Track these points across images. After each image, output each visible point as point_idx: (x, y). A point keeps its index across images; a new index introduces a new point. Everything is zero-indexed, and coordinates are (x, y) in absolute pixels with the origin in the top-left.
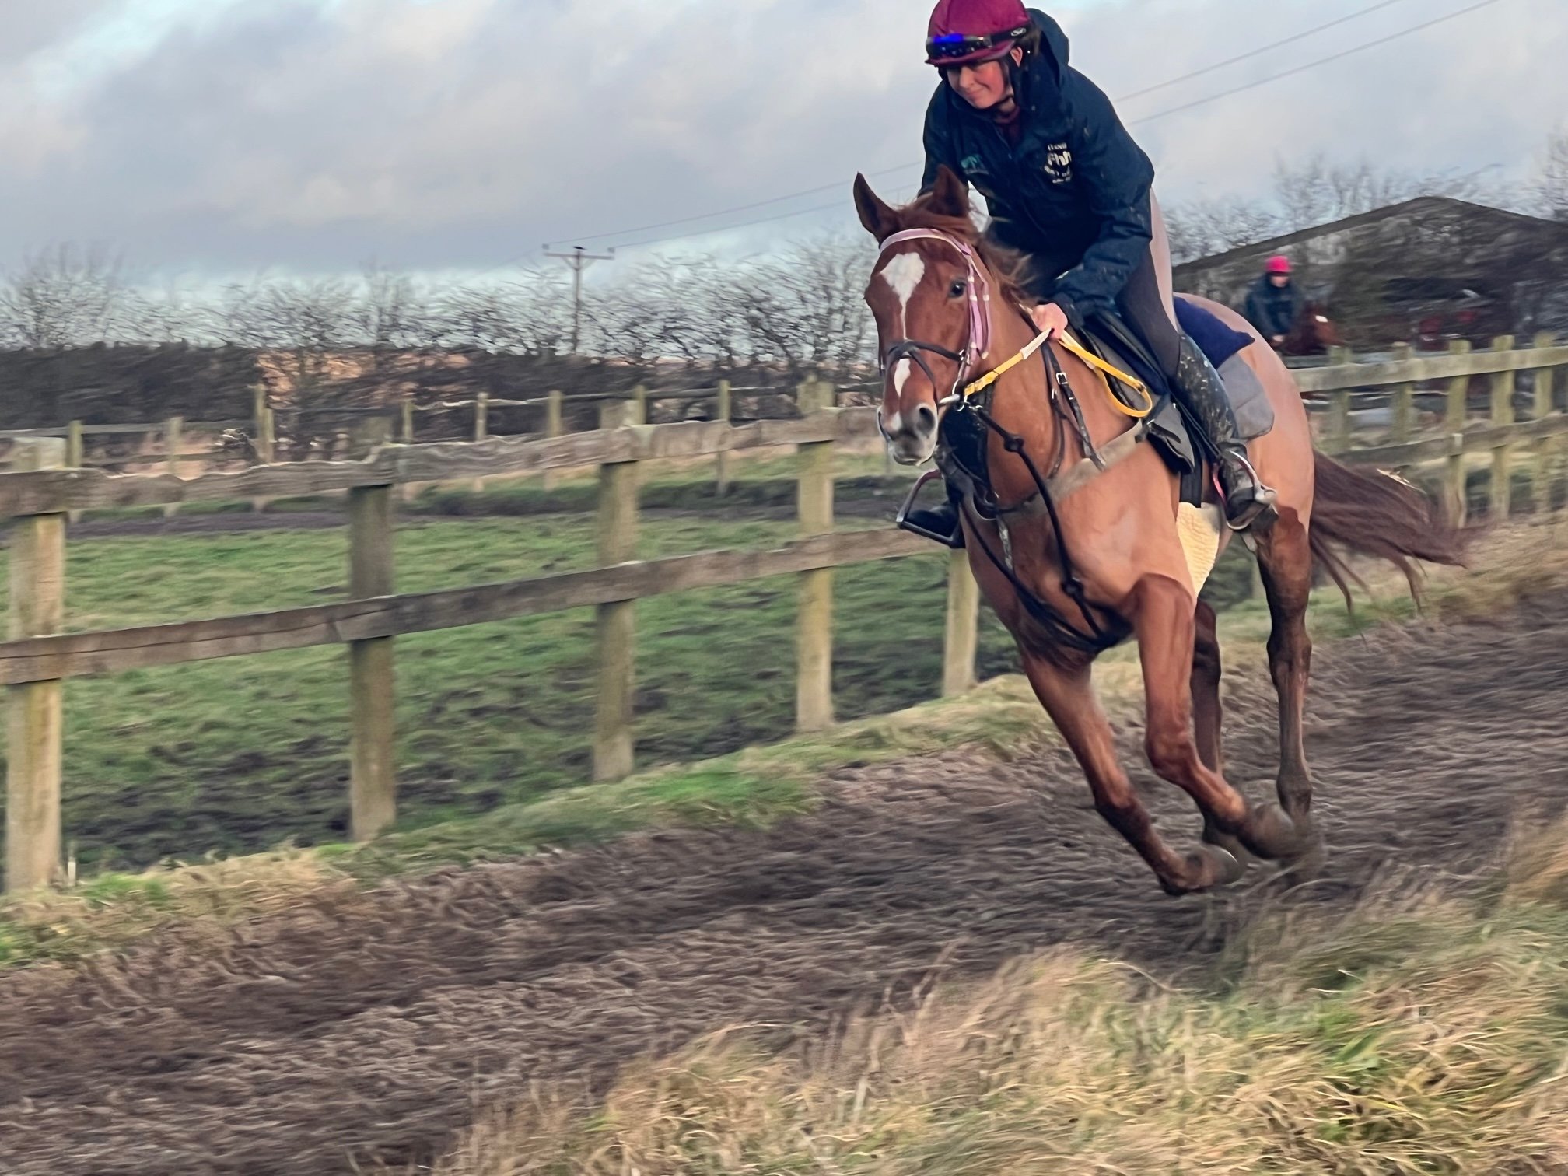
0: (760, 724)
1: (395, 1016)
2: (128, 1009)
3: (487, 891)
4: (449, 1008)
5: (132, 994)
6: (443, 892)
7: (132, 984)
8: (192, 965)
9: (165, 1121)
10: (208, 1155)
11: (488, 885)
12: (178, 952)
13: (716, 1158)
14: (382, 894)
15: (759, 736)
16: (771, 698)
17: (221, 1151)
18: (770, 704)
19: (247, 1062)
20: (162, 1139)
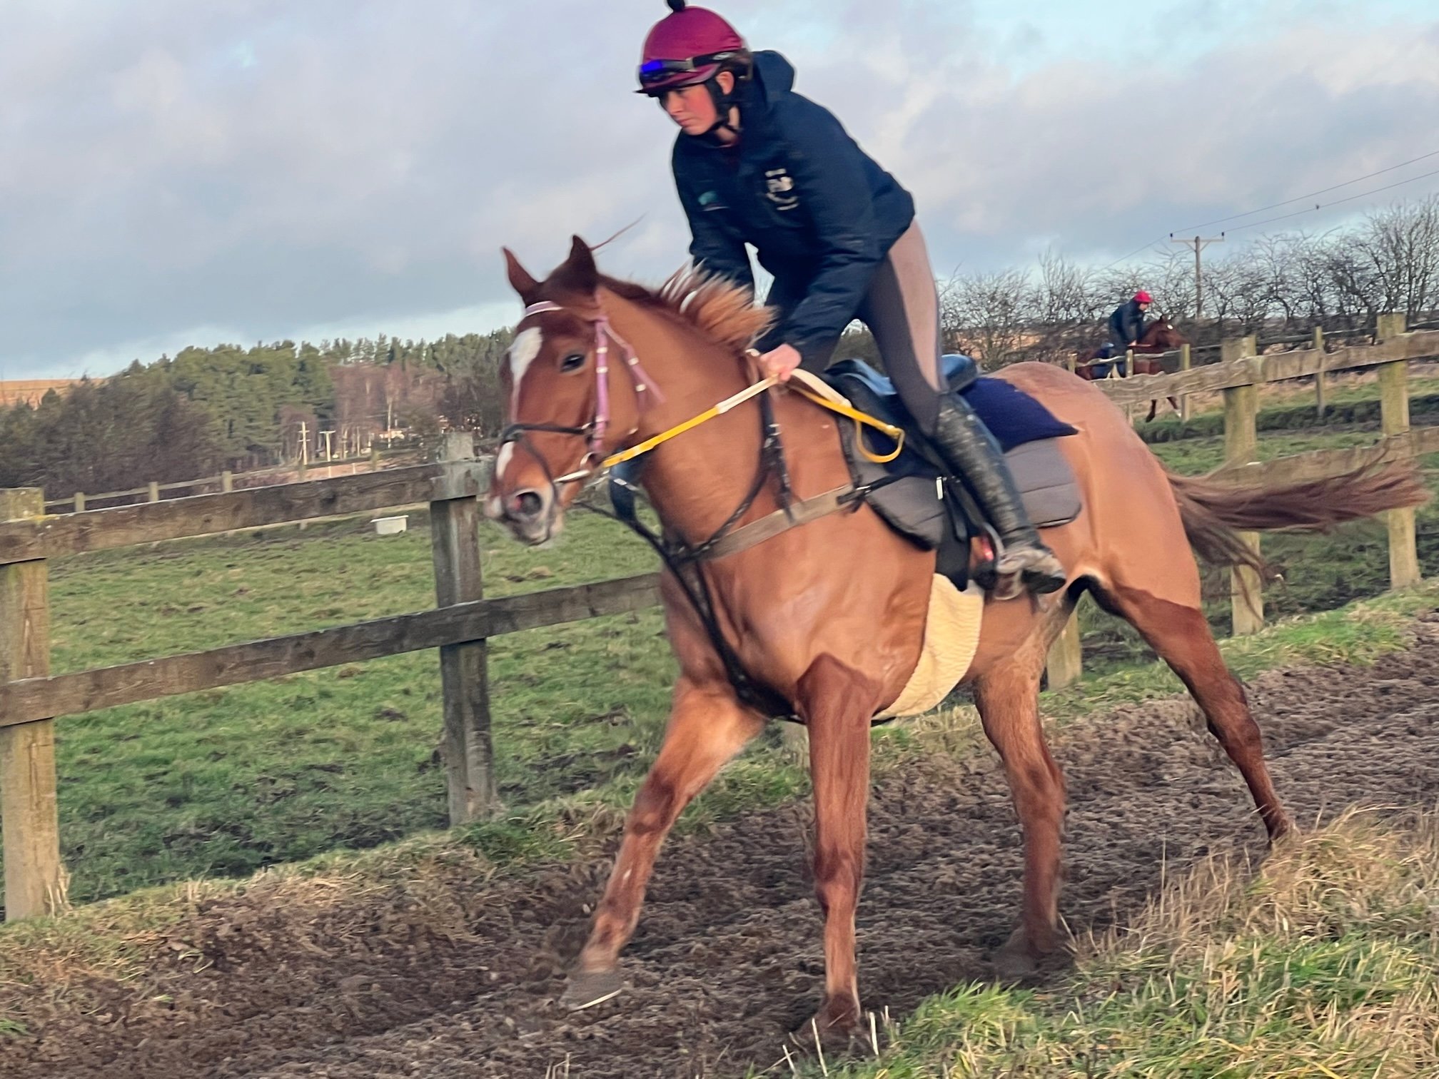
0: (1363, 586)
1: (1090, 819)
2: (884, 826)
3: (1157, 722)
4: (1131, 811)
5: (887, 815)
6: (1122, 725)
7: (886, 808)
8: (931, 791)
9: (917, 909)
10: (953, 932)
11: (1157, 717)
12: (920, 781)
13: (1348, 910)
14: (1075, 728)
15: (1362, 594)
16: (1369, 565)
17: (962, 930)
18: (1368, 570)
19: (977, 861)
20: (916, 922)
